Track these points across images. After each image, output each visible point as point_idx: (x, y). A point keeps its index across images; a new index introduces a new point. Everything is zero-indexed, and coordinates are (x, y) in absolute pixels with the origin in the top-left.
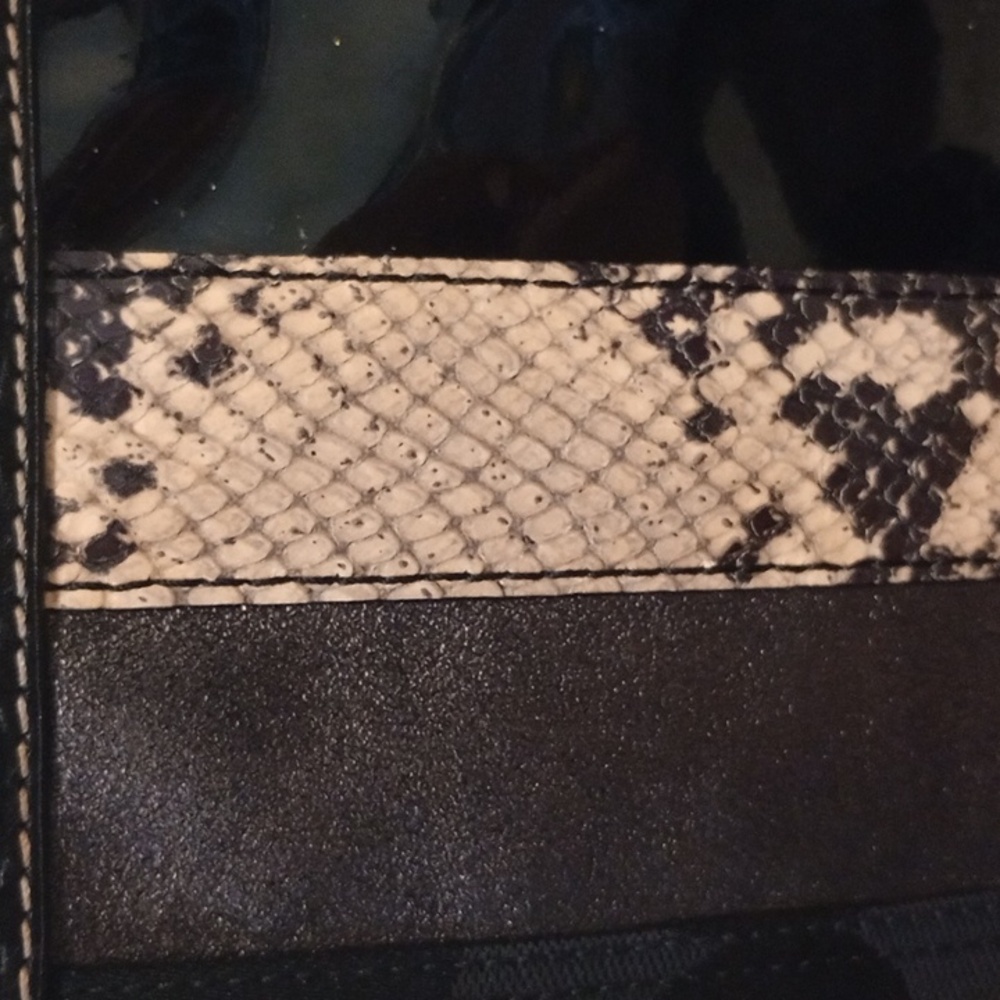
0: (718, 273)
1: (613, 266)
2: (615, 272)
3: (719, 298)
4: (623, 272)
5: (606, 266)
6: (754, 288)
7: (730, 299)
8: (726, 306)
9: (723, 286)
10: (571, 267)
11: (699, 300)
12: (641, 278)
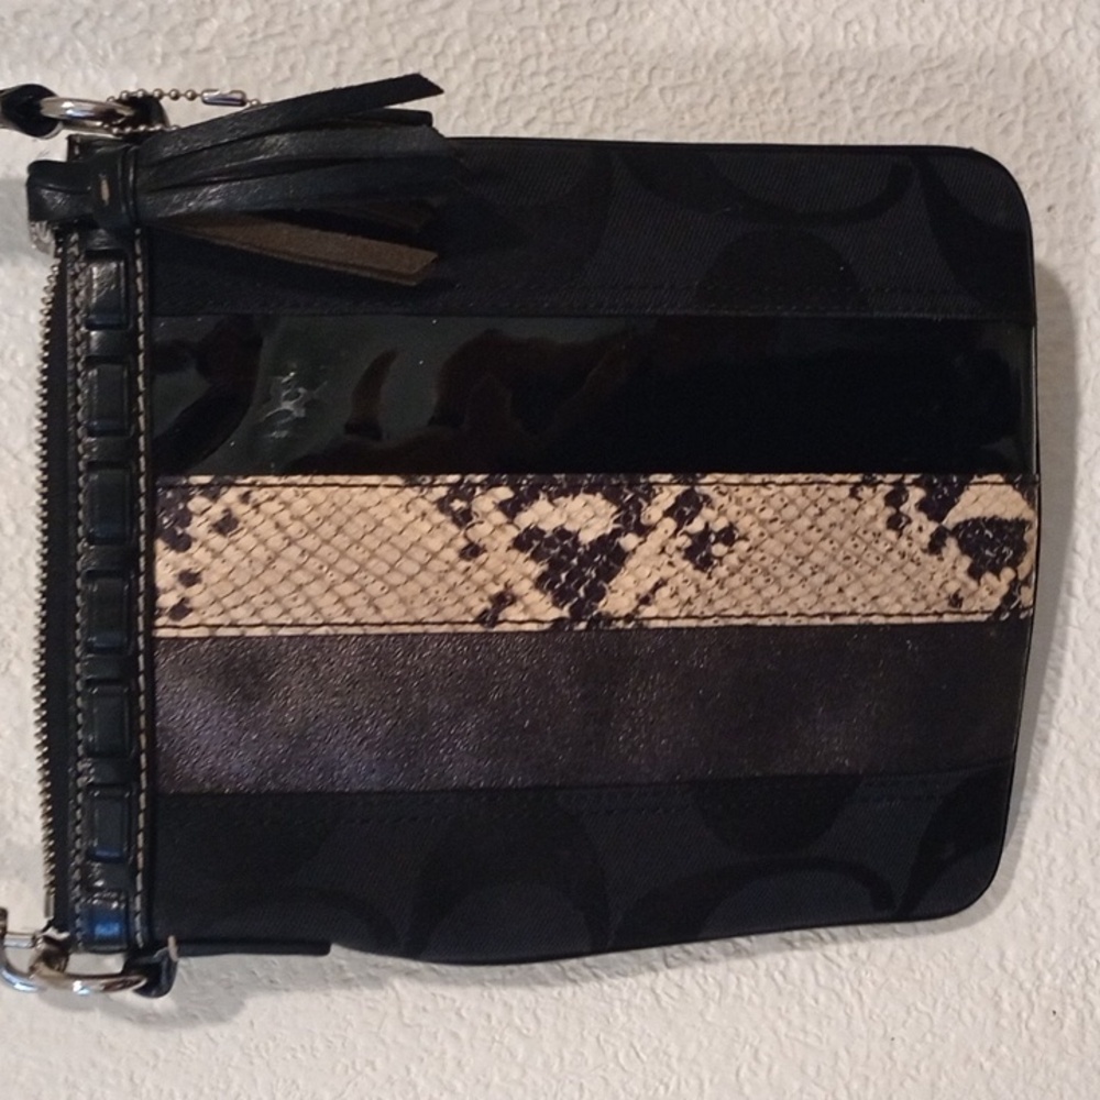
0: (479, 478)
1: (423, 476)
2: (424, 479)
3: (478, 491)
4: (428, 479)
5: (420, 476)
6: (498, 485)
7: (484, 491)
8: (482, 494)
9: (481, 485)
10: (402, 478)
11: (468, 491)
12: (437, 482)
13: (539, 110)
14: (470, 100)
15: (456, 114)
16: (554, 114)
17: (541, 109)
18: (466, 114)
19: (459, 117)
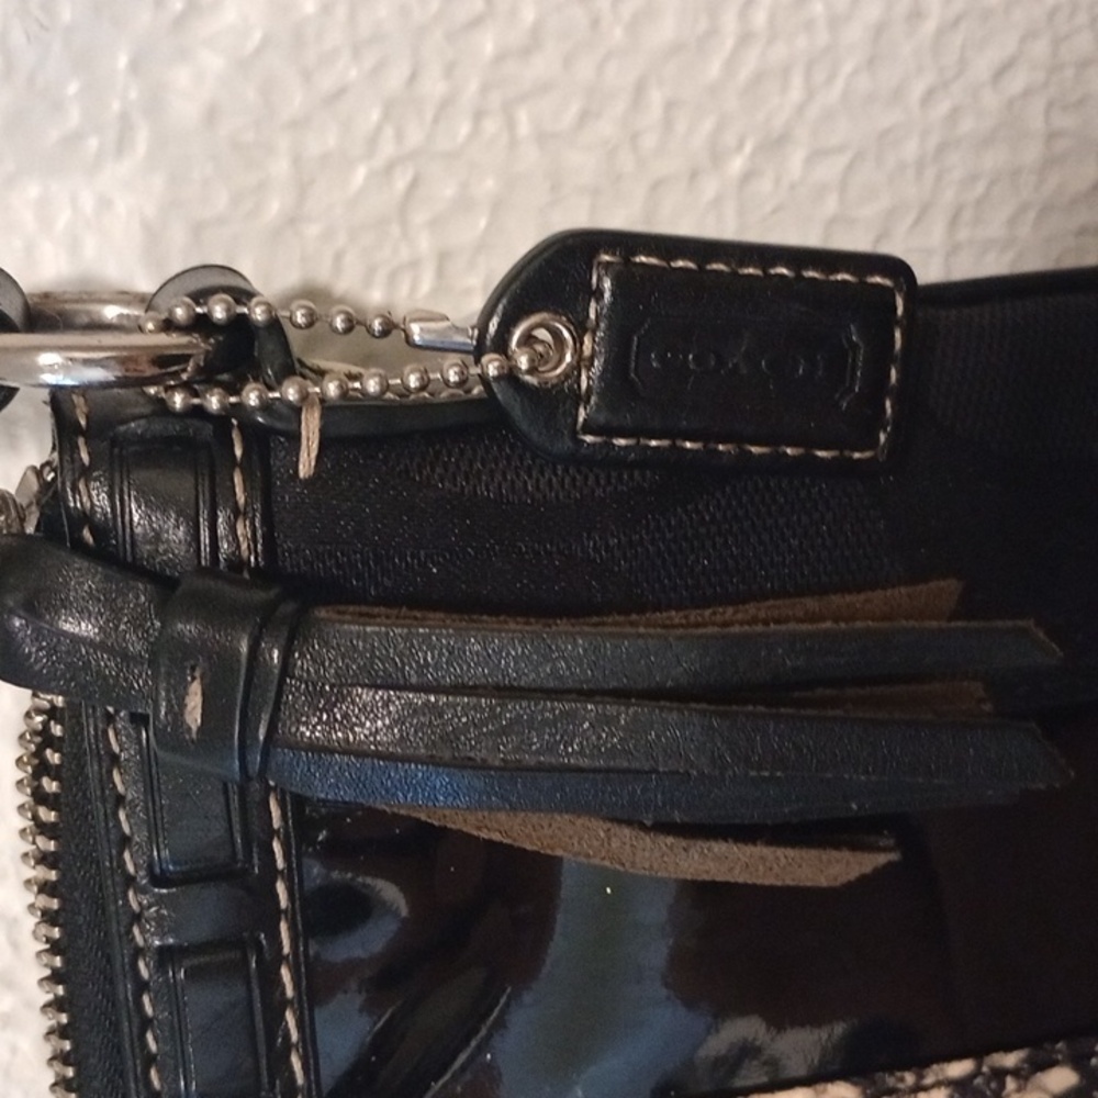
0: (1010, 1060)
1: (898, 1074)
2: (902, 1080)
3: (1011, 1084)
4: (910, 1078)
5: (892, 1074)
6: (1049, 1064)
7: (1022, 1082)
8: (1019, 1090)
9: (1016, 1073)
10: (855, 1084)
11: (990, 1089)
12: (929, 1080)
13: (1023, 40)
14: (879, 30)
15: (847, 68)
16: (1057, 42)
17: (1029, 36)
18: (871, 62)
19: (855, 72)
